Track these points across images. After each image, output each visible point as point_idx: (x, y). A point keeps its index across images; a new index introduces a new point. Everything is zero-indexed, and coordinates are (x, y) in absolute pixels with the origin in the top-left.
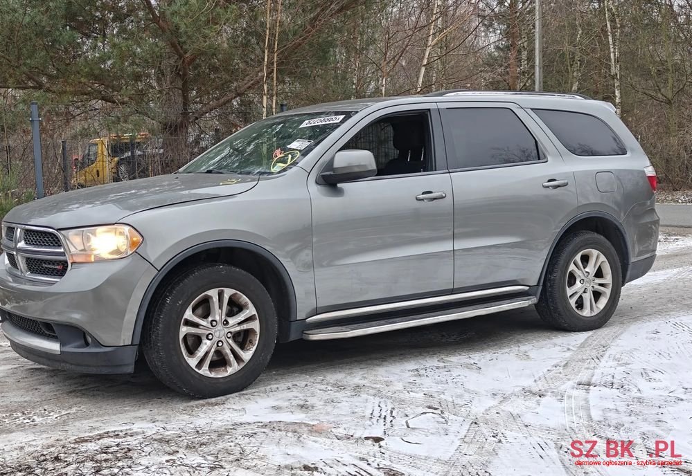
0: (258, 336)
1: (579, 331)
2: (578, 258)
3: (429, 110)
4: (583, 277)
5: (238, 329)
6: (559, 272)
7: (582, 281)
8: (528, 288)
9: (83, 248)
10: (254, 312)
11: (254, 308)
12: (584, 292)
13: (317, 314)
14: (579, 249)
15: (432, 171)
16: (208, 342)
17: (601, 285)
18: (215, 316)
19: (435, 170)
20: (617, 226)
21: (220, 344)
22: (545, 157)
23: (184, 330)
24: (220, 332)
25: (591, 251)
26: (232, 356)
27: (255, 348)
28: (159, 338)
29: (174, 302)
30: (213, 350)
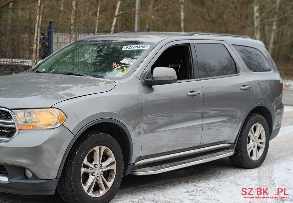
0: (115, 173)
1: (251, 168)
2: (252, 128)
3: (189, 44)
4: (254, 139)
5: (107, 169)
6: (245, 136)
7: (253, 141)
8: (230, 145)
9: (25, 121)
10: (114, 160)
11: (114, 157)
12: (254, 147)
13: (140, 160)
14: (254, 123)
15: (192, 79)
16: (93, 177)
17: (260, 143)
18: (97, 162)
19: (194, 79)
20: (269, 111)
21: (98, 178)
22: (239, 72)
23: (83, 170)
24: (99, 171)
25: (258, 125)
26: (103, 185)
27: (113, 180)
28: (72, 175)
29: (80, 154)
30: (95, 182)
